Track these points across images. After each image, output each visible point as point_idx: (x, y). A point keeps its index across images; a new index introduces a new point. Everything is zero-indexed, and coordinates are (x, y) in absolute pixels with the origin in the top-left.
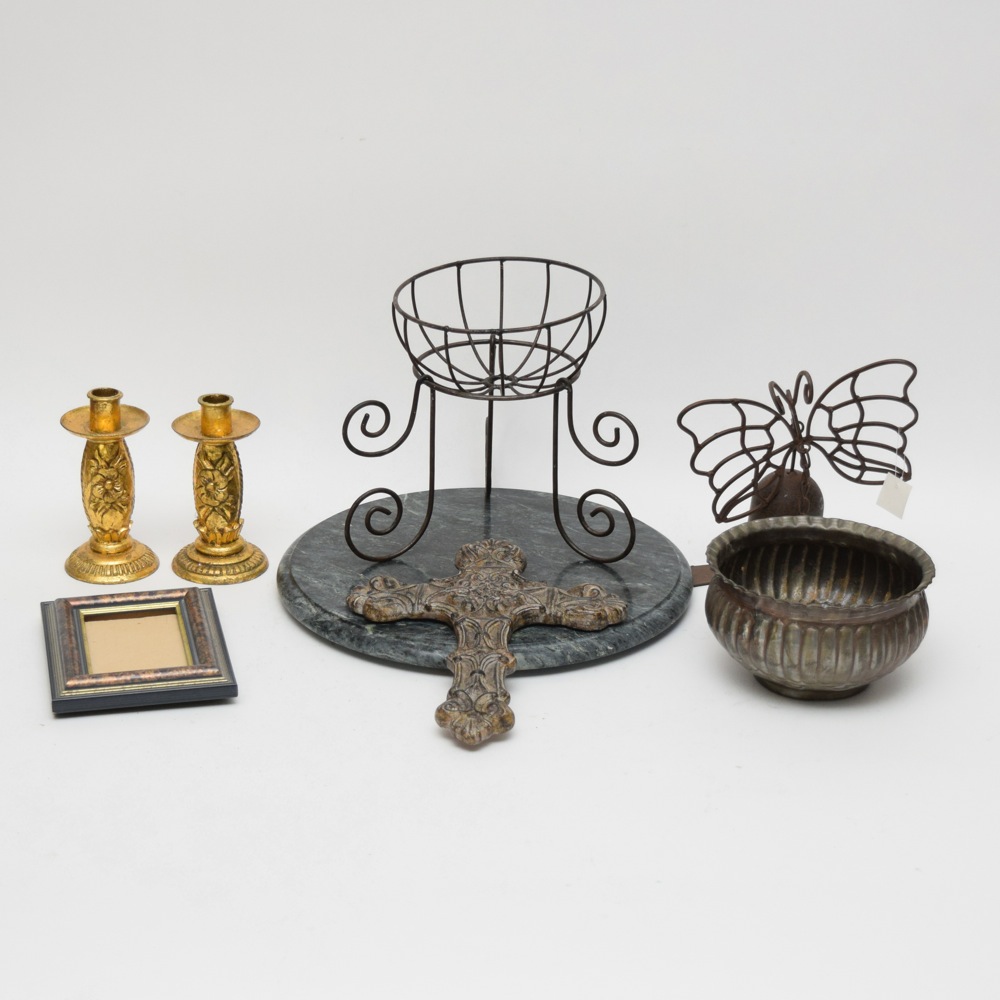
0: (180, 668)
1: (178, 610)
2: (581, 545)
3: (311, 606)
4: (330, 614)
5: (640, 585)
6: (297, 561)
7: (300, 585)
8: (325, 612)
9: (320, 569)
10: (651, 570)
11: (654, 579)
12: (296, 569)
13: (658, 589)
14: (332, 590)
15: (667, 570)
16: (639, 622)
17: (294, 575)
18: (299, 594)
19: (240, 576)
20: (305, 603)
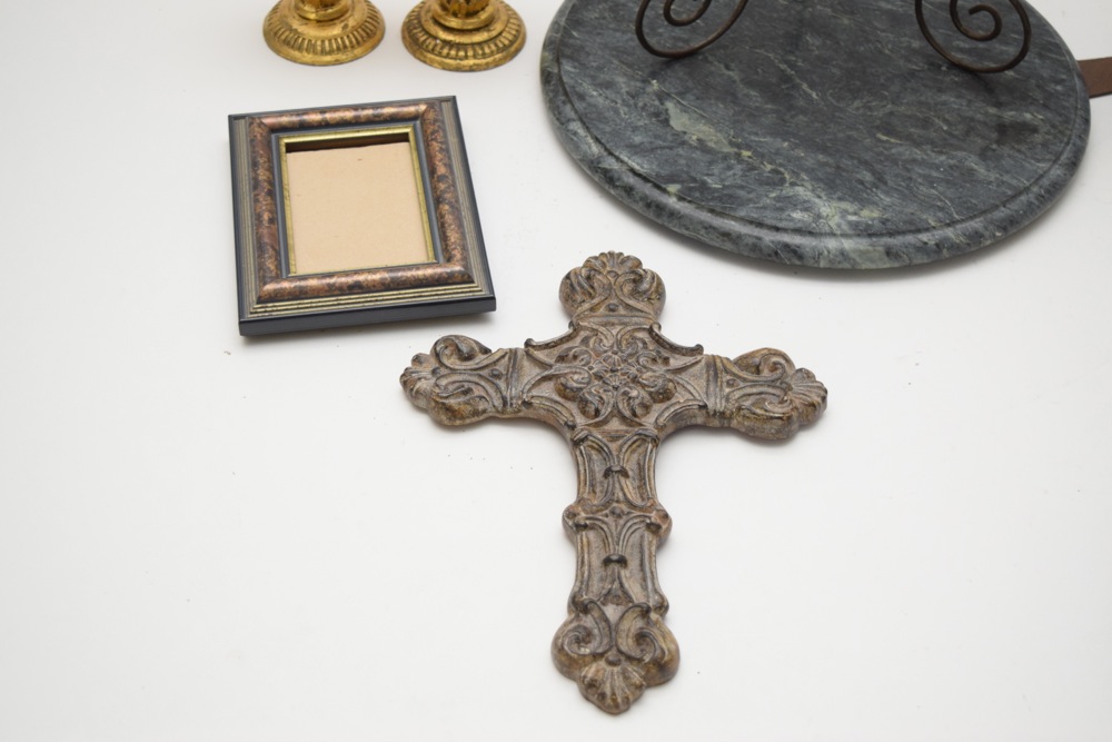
0: (417, 267)
1: (411, 137)
2: (939, 34)
3: (591, 141)
4: (618, 159)
5: (1028, 116)
6: (568, 51)
7: (575, 99)
8: (611, 154)
9: (600, 69)
10: (1038, 86)
11: (1045, 106)
12: (567, 67)
13: (1053, 126)
14: (616, 112)
15: (1059, 88)
16: (1035, 189)
17: (565, 79)
18: (572, 115)
19: (490, 60)
20: (581, 132)
